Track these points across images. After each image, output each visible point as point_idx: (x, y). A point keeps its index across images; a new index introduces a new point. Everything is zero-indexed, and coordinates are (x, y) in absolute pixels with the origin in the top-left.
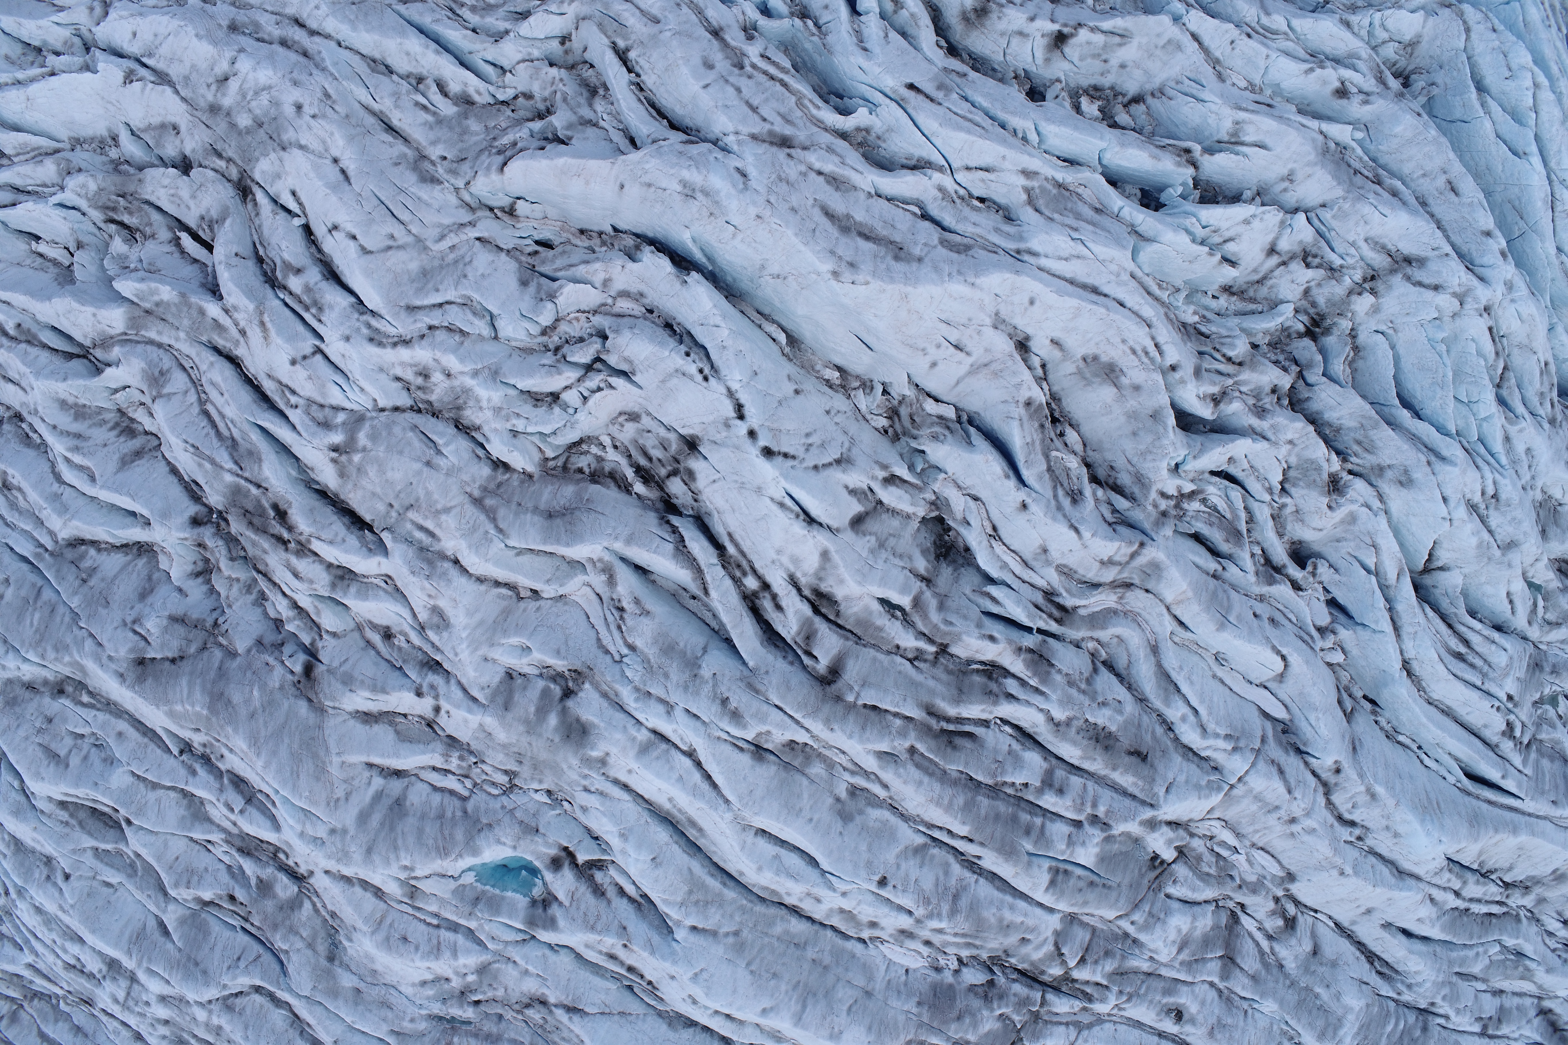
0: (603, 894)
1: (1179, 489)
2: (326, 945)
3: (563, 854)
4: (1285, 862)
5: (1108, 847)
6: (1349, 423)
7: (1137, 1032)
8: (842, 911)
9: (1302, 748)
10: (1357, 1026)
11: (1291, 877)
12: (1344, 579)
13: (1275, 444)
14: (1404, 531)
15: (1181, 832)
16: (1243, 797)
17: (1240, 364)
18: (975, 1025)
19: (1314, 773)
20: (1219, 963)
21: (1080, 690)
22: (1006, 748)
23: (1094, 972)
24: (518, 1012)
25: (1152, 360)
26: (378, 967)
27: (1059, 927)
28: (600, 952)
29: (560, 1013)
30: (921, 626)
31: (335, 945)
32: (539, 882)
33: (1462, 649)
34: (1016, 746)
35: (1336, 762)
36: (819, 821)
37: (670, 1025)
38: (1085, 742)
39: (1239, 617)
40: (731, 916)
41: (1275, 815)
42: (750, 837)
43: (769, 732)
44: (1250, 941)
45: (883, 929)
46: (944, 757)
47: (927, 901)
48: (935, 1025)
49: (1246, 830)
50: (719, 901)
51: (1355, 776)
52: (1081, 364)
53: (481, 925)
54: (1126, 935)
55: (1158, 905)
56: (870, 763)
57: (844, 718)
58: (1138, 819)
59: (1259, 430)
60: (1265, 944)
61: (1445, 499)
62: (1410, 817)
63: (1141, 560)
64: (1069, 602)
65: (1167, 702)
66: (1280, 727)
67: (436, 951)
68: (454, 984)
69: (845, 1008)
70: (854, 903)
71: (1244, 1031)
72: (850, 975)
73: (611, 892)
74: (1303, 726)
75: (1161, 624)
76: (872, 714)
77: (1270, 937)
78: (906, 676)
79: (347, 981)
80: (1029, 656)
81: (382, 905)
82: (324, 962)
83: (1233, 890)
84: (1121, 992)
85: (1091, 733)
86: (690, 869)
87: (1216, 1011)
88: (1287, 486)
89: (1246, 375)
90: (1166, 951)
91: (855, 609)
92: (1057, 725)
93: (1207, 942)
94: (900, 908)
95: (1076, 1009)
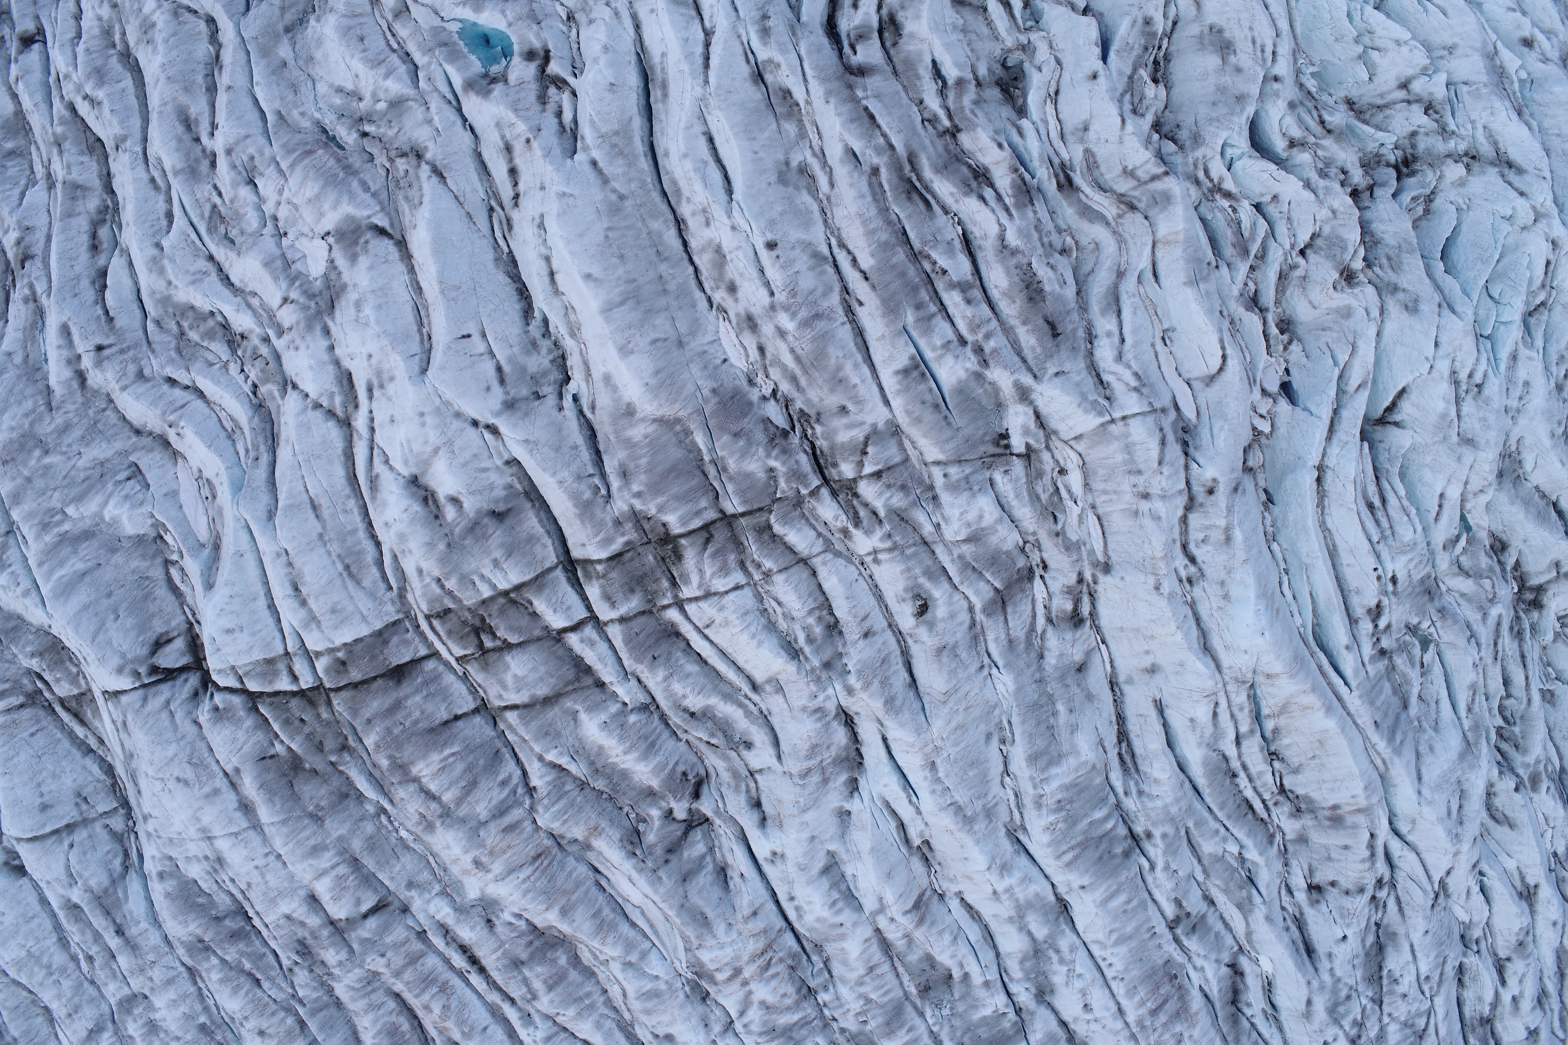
0: (544, 103)
1: (1221, 179)
2: (295, 17)
3: (542, 53)
4: (1111, 546)
5: (973, 384)
6: (1390, 239)
7: (873, 602)
8: (719, 250)
9: (1191, 450)
10: (1072, 777)
11: (1107, 568)
12: (1309, 365)
13: (1321, 203)
14: (1384, 363)
15: (1041, 433)
16: (1116, 438)
17: (1329, 131)
18: (744, 454)
19: (1188, 483)
20: (991, 594)
21: (1040, 239)
22: (949, 238)
23: (881, 494)
24: (391, 160)
25: (1264, 60)
26: (318, 55)
27: (881, 425)
28: (503, 137)
29: (425, 169)
30: (950, 102)
31: (302, 21)
32: (504, 62)
33: (1377, 503)
34: (958, 244)
35: (1214, 480)
36: (761, 159)
37: (496, 260)
38: (1017, 279)
39: (1208, 293)
40: (630, 181)
41: (1134, 479)
42: (699, 128)
43: (778, 66)
44: (1029, 607)
45: (736, 300)
46: (896, 198)
47: (793, 293)
48: (711, 423)
49: (1098, 485)
50: (631, 163)
51: (1223, 505)
52: (1206, 30)
53: (430, 64)
54: (931, 488)
55: (978, 477)
56: (834, 153)
57: (844, 101)
58: (1016, 376)
59: (1313, 186)
60: (1041, 621)
61: (1436, 344)
62: (1251, 581)
63: (1158, 185)
64: (1078, 179)
65: (1104, 312)
66: (1181, 424)
67: (376, 63)
68: (362, 105)
69: (653, 336)
70: (735, 244)
71: (969, 678)
72: (680, 314)
73: (551, 107)
74: (1205, 433)
75: (1140, 255)
76: (866, 119)
77: (1049, 620)
78: (912, 122)
79: (284, 51)
80: (1019, 182)
81: (368, 8)
82: (280, 27)
83: (1049, 533)
84: (889, 536)
85: (1027, 277)
86: (631, 119)
87: (959, 635)
88: (1308, 251)
89: (1328, 142)
90: (956, 525)
91: (911, 48)
92: (1005, 247)
93: (995, 560)
94: (767, 284)
95: (839, 524)
